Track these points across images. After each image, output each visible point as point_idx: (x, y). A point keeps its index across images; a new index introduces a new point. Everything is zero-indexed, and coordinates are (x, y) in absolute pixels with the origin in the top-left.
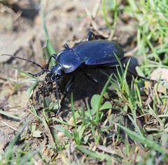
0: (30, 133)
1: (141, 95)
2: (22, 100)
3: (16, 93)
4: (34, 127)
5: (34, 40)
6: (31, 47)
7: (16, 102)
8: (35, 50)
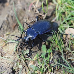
0: (17, 66)
1: (63, 41)
2: (9, 48)
3: (6, 45)
4: (18, 63)
5: (8, 16)
6: (8, 20)
7: (7, 49)
8: (9, 21)
